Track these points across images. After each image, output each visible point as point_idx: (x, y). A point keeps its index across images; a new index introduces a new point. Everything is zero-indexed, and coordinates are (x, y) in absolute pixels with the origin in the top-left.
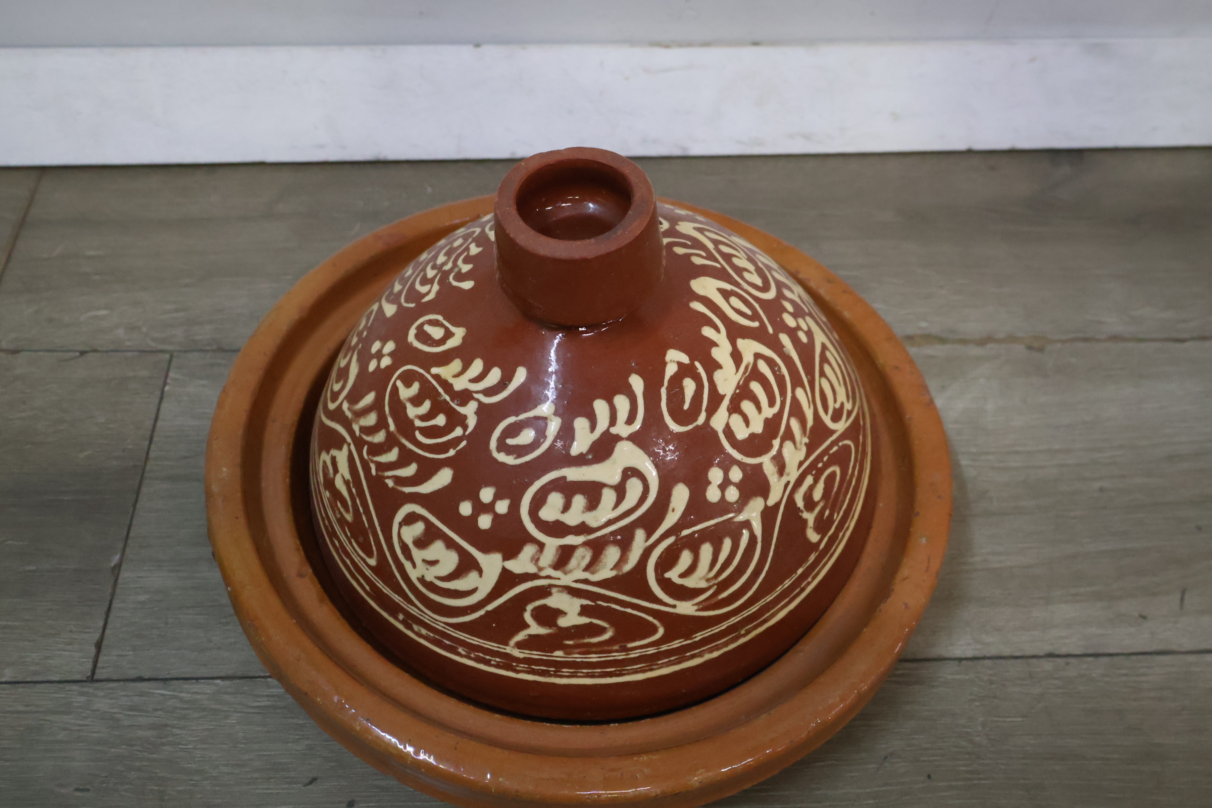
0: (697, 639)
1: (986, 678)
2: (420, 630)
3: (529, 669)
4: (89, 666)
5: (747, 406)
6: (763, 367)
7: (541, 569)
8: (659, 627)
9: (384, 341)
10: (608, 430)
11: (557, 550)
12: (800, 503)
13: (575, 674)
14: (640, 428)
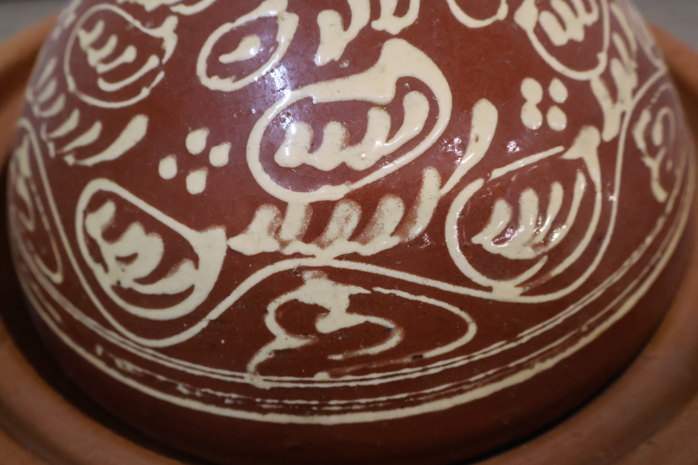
0: (524, 340)
2: (125, 366)
3: (280, 406)
5: (560, 6)
7: (284, 244)
8: (470, 323)
10: (369, 24)
11: (307, 212)
12: (641, 143)
13: (348, 408)
14: (417, 20)
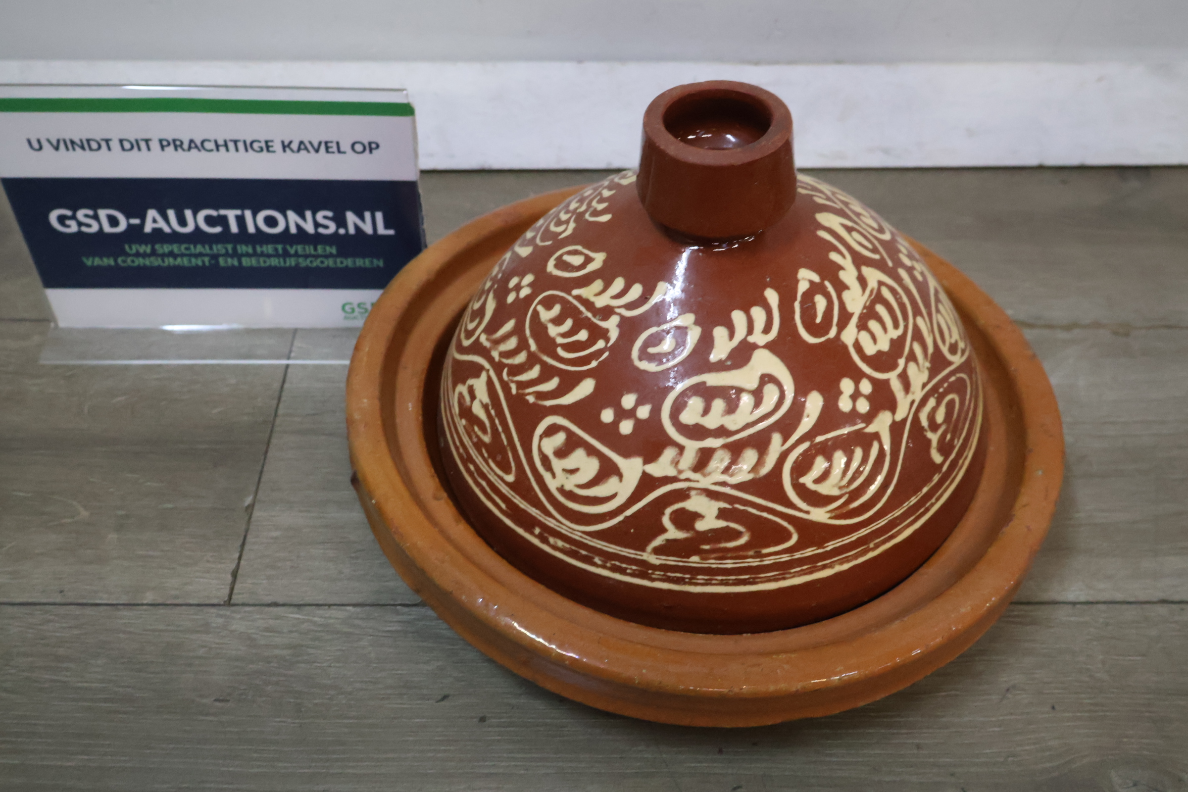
0: (828, 549)
1: (1101, 620)
2: (556, 543)
3: (664, 577)
4: (227, 591)
5: (873, 325)
6: (886, 293)
7: (680, 472)
8: (794, 533)
9: (522, 275)
10: (746, 338)
11: (697, 453)
12: (925, 423)
13: (709, 582)
14: (776, 337)
